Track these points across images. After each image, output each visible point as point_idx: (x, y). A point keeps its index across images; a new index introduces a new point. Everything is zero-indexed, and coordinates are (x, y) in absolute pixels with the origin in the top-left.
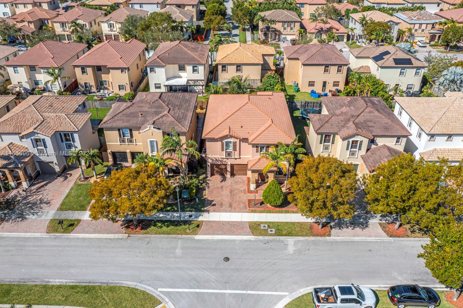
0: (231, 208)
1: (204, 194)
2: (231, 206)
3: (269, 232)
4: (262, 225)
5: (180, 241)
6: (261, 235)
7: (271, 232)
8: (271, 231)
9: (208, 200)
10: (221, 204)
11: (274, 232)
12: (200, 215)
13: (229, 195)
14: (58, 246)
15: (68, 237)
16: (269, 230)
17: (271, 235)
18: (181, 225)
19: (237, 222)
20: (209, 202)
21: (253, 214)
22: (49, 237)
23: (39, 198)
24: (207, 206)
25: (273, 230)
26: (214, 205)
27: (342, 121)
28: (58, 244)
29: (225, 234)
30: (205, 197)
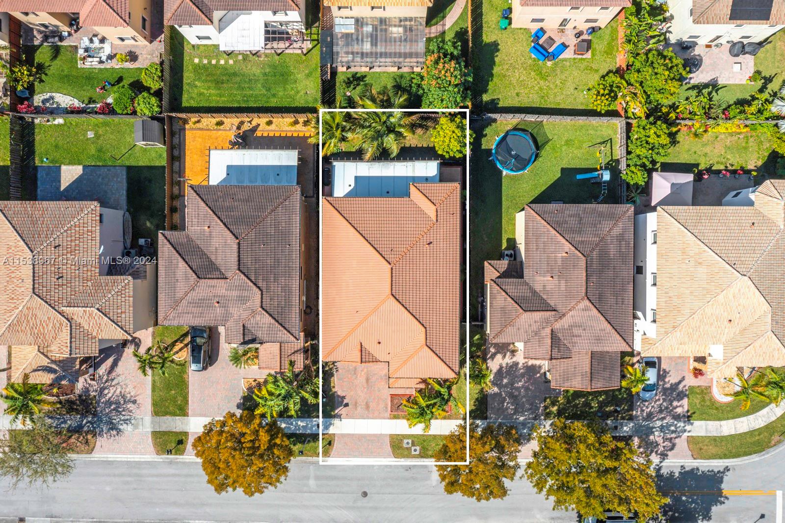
0: (369, 412)
1: (332, 385)
2: (367, 407)
3: (413, 453)
4: (405, 441)
5: (311, 467)
6: (404, 456)
7: (415, 453)
8: (415, 450)
9: (339, 396)
10: (356, 404)
11: (418, 452)
12: (331, 424)
13: (366, 386)
14: (179, 475)
15: (184, 461)
16: (413, 448)
17: (414, 457)
18: (309, 441)
19: (375, 435)
20: (340, 399)
21: (395, 420)
22: (161, 460)
23: (118, 392)
24: (338, 408)
25: (418, 448)
26: (347, 405)
27: (536, 322)
28: (177, 472)
29: (361, 455)
30: (334, 390)
